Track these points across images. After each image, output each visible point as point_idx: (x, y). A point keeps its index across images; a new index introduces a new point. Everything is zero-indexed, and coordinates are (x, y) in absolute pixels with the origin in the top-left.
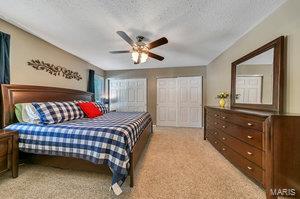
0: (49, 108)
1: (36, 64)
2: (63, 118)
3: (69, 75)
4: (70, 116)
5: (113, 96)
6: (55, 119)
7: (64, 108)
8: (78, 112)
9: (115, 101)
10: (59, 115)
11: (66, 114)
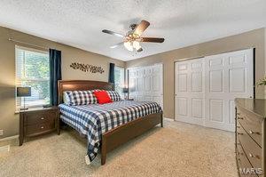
0: (74, 94)
1: (74, 66)
2: (81, 102)
3: (94, 70)
4: (86, 101)
5: (132, 85)
6: (76, 102)
7: (83, 95)
8: (92, 99)
9: (133, 90)
10: (79, 100)
11: (83, 99)
